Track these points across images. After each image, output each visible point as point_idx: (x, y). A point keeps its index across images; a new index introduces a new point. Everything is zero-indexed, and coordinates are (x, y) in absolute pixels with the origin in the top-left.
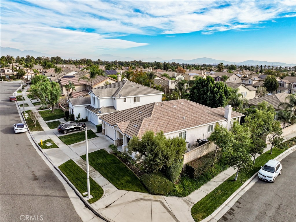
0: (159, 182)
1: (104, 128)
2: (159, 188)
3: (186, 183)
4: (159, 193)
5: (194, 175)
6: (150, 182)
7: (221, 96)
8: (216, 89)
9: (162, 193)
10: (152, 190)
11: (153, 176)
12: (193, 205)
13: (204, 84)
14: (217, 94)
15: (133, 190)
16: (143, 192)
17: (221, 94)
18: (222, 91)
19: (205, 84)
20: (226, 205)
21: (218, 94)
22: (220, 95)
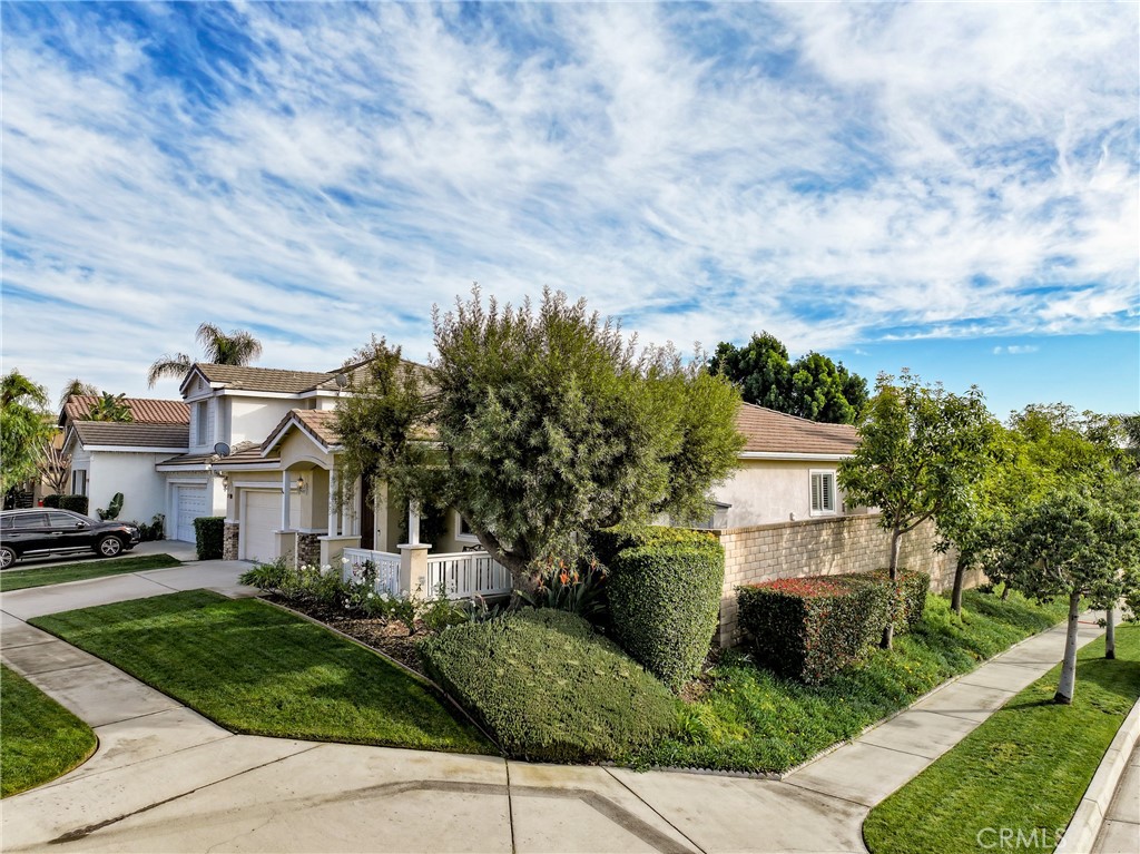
0: (566, 667)
1: (237, 517)
2: (570, 708)
3: (765, 696)
4: (569, 739)
5: (807, 643)
6: (501, 672)
7: (829, 401)
8: (805, 373)
9: (592, 742)
10: (517, 723)
11: (519, 629)
12: (865, 812)
13: (742, 364)
14: (812, 394)
15: (357, 734)
16: (444, 749)
17: (829, 392)
18: (834, 382)
19: (748, 362)
20: (1108, 817)
21: (817, 392)
22: (827, 394)
